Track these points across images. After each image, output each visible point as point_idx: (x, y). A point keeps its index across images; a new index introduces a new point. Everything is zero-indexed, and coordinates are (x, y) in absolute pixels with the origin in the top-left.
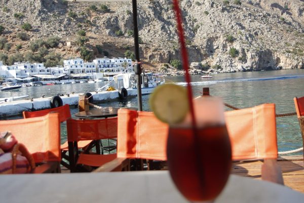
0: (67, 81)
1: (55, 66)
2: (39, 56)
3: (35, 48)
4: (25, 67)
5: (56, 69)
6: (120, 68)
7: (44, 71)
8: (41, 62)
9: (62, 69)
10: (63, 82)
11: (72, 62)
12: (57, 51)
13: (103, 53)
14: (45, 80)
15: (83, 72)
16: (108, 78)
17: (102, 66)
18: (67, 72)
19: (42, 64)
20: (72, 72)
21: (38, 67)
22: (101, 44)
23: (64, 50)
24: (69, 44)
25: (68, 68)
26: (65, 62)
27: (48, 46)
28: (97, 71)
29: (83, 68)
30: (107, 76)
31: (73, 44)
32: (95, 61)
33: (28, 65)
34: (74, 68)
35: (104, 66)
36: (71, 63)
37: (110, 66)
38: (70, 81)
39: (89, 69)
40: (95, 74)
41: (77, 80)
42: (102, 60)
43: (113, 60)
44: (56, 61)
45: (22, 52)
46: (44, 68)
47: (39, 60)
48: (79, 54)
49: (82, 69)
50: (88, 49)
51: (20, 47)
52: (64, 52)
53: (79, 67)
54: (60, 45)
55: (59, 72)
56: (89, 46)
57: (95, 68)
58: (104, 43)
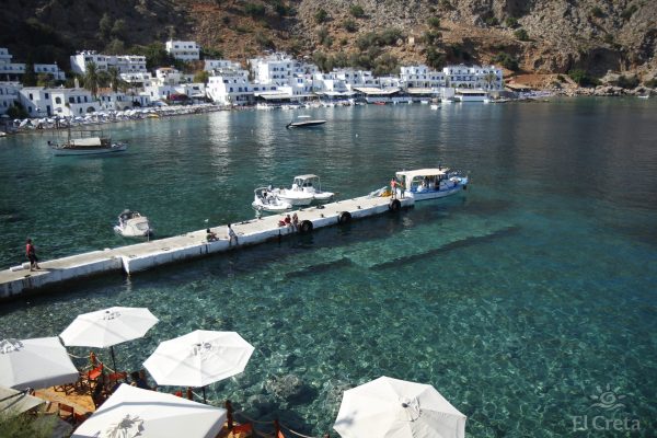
0: (401, 99)
1: (387, 75)
2: (368, 57)
3: (364, 46)
4: (347, 76)
5: (388, 80)
6: (482, 82)
7: (371, 82)
8: (368, 69)
9: (396, 80)
10: (395, 100)
11: (412, 70)
12: (394, 51)
13: (461, 56)
14: (371, 96)
15: (426, 85)
16: (461, 98)
17: (455, 78)
18: (403, 85)
19: (369, 73)
20: (410, 85)
21: (363, 78)
22: (461, 41)
23: (404, 50)
24: (411, 40)
25: (405, 79)
26: (403, 69)
27: (382, 44)
28: (447, 86)
29: (428, 79)
30: (461, 94)
31: (418, 41)
32: (446, 70)
33: (351, 72)
34: (414, 79)
35: (459, 78)
36: (412, 72)
37: (468, 78)
38: (406, 99)
39: (436, 81)
40: (443, 89)
41: (416, 99)
42: (456, 69)
43: (473, 70)
44: (391, 67)
45: (346, 50)
46: (371, 78)
47: (366, 65)
48: (424, 58)
49: (424, 81)
50: (437, 50)
51: (345, 43)
52: (404, 53)
53: (421, 79)
54: (399, 42)
55: (392, 85)
56: (440, 45)
57: (444, 81)
58: (466, 40)
